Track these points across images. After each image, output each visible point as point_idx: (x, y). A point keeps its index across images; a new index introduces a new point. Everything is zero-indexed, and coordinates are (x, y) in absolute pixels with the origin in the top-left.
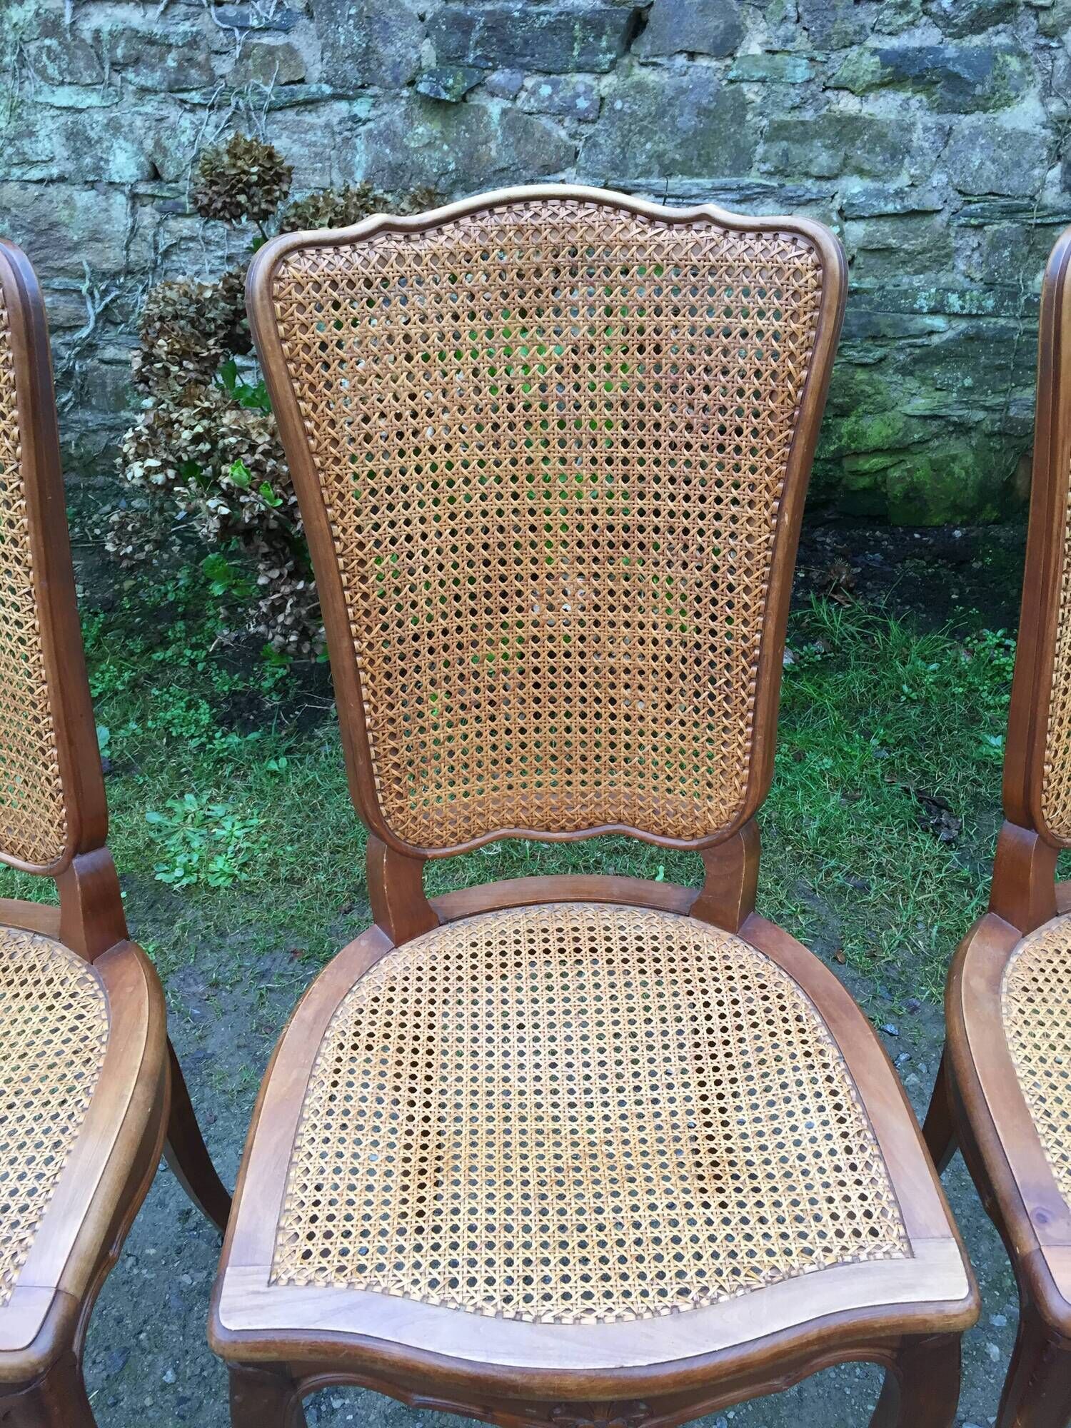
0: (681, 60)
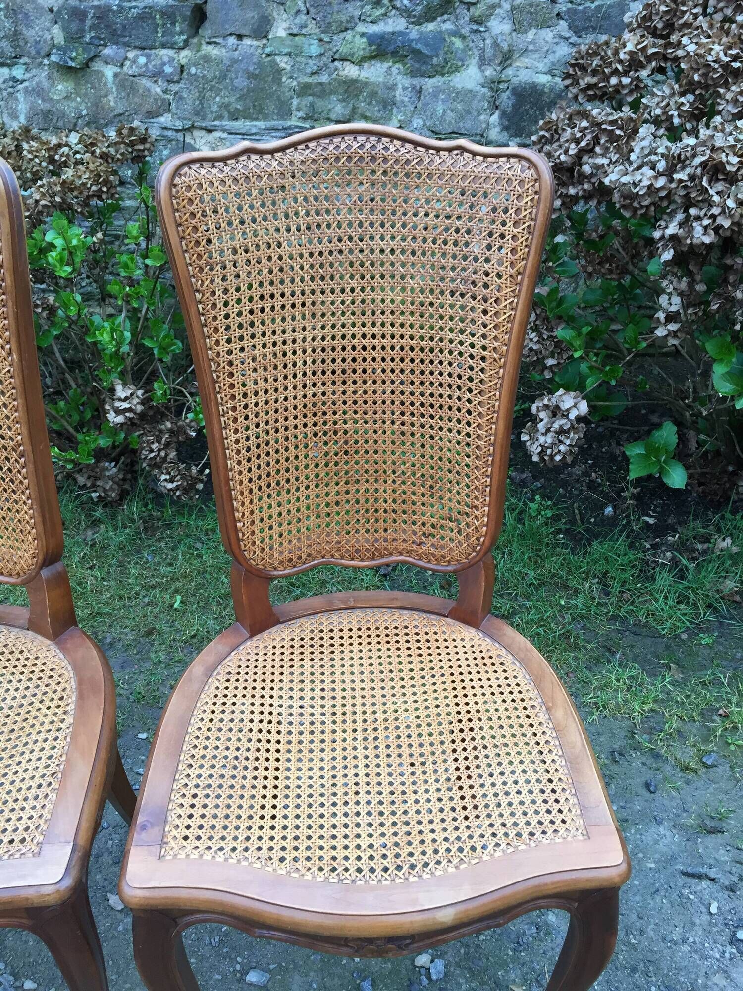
0: (232, 40)
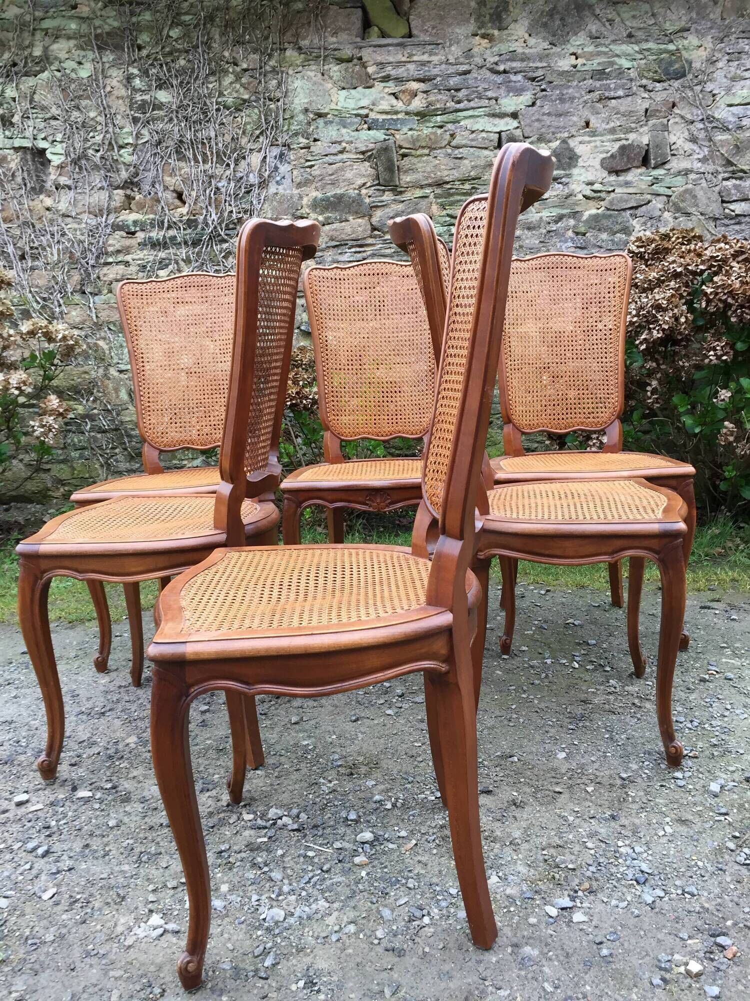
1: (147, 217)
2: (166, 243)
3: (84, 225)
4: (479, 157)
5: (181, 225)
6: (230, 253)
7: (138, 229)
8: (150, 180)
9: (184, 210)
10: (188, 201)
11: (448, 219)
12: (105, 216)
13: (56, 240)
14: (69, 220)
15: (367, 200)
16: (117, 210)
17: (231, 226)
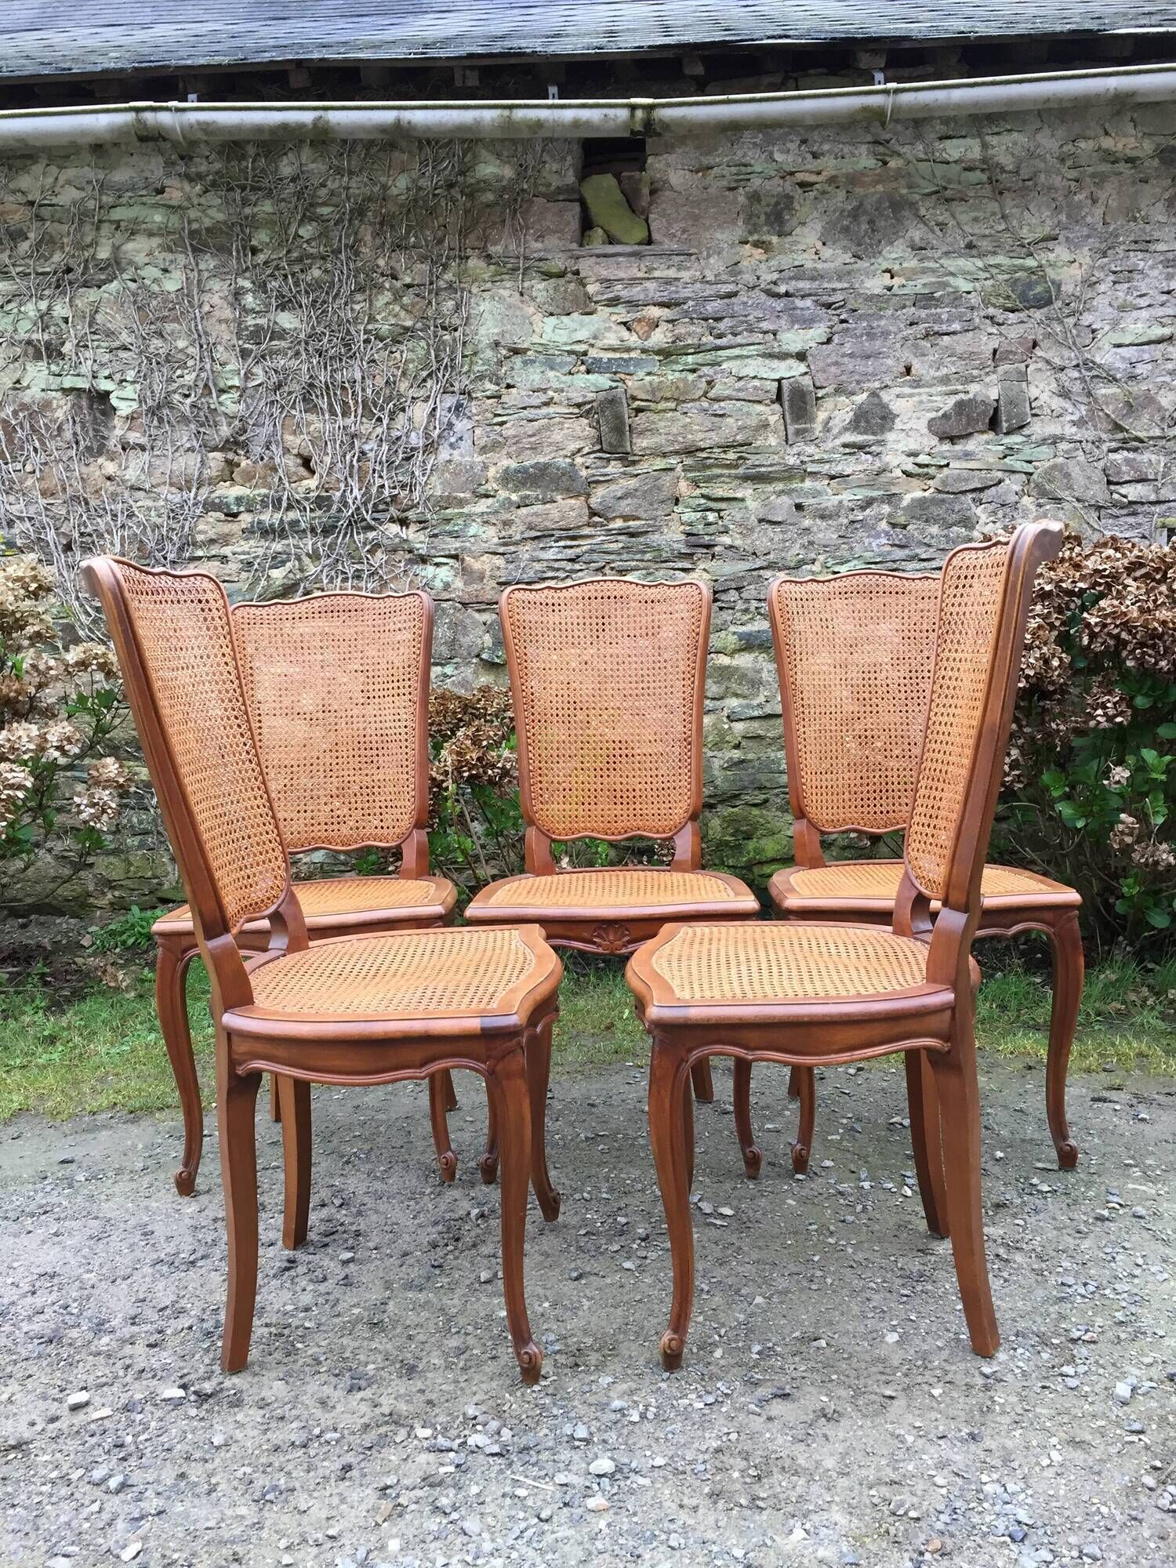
1: (256, 492)
2: (283, 530)
3: (162, 503)
4: (748, 414)
5: (306, 504)
6: (378, 546)
7: (242, 509)
8: (263, 440)
9: (312, 483)
10: (318, 470)
11: (703, 501)
12: (194, 490)
13: (119, 524)
14: (141, 494)
15: (584, 473)
16: (213, 482)
17: (381, 507)
